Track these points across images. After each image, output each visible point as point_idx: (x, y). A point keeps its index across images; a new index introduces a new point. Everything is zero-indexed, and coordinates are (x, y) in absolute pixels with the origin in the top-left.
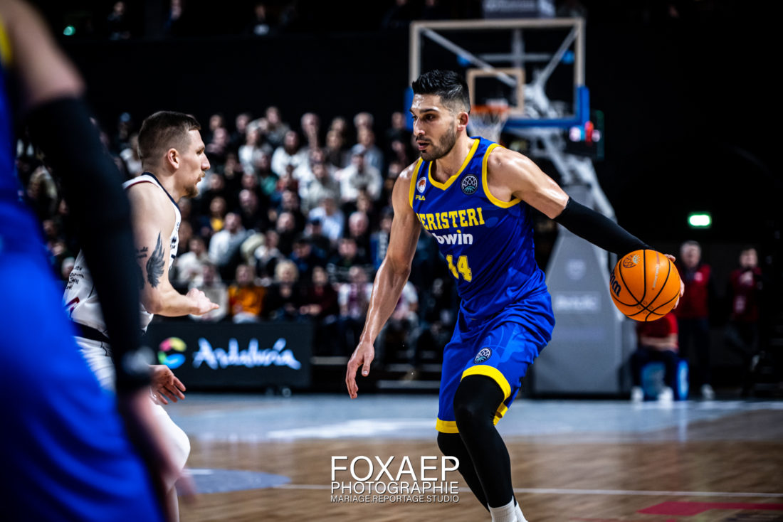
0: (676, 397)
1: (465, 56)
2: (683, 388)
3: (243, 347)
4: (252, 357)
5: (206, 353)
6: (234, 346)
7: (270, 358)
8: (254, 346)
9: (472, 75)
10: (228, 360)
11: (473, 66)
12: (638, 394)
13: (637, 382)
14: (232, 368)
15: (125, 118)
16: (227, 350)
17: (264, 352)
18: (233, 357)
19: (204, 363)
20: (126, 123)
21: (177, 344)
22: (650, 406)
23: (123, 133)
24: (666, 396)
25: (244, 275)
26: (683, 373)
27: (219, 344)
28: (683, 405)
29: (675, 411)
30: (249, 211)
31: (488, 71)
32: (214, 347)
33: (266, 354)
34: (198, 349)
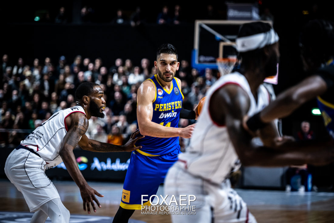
0: (306, 190)
1: (219, 36)
2: (310, 186)
3: (113, 162)
4: (117, 166)
5: (97, 164)
6: (109, 161)
7: (125, 167)
8: (118, 161)
9: (222, 45)
10: (106, 167)
11: (222, 41)
12: (289, 188)
13: (289, 183)
14: (108, 170)
15: (63, 58)
16: (106, 163)
17: (123, 164)
18: (108, 166)
19: (96, 168)
20: (63, 61)
21: (84, 159)
22: (295, 193)
23: (61, 65)
24: (302, 190)
25: (115, 130)
26: (310, 180)
27: (103, 160)
28: (309, 194)
29: (306, 196)
30: (118, 101)
31: (228, 43)
32: (100, 161)
33: (124, 165)
34: (93, 162)
